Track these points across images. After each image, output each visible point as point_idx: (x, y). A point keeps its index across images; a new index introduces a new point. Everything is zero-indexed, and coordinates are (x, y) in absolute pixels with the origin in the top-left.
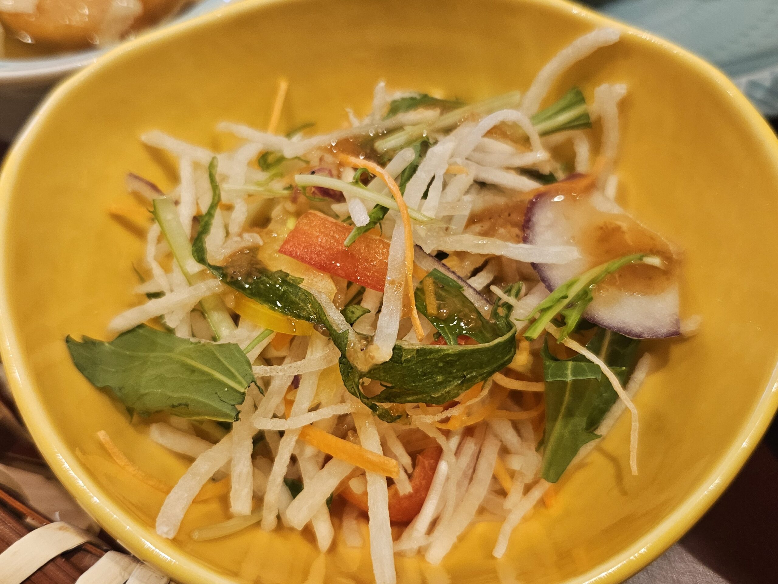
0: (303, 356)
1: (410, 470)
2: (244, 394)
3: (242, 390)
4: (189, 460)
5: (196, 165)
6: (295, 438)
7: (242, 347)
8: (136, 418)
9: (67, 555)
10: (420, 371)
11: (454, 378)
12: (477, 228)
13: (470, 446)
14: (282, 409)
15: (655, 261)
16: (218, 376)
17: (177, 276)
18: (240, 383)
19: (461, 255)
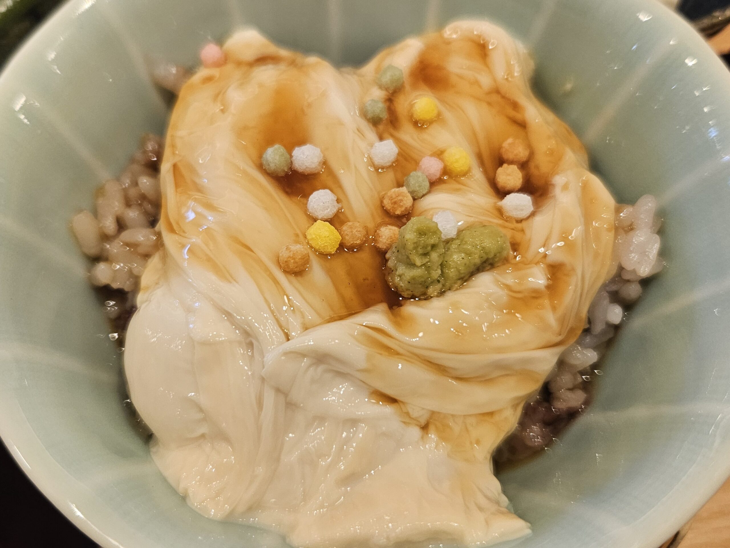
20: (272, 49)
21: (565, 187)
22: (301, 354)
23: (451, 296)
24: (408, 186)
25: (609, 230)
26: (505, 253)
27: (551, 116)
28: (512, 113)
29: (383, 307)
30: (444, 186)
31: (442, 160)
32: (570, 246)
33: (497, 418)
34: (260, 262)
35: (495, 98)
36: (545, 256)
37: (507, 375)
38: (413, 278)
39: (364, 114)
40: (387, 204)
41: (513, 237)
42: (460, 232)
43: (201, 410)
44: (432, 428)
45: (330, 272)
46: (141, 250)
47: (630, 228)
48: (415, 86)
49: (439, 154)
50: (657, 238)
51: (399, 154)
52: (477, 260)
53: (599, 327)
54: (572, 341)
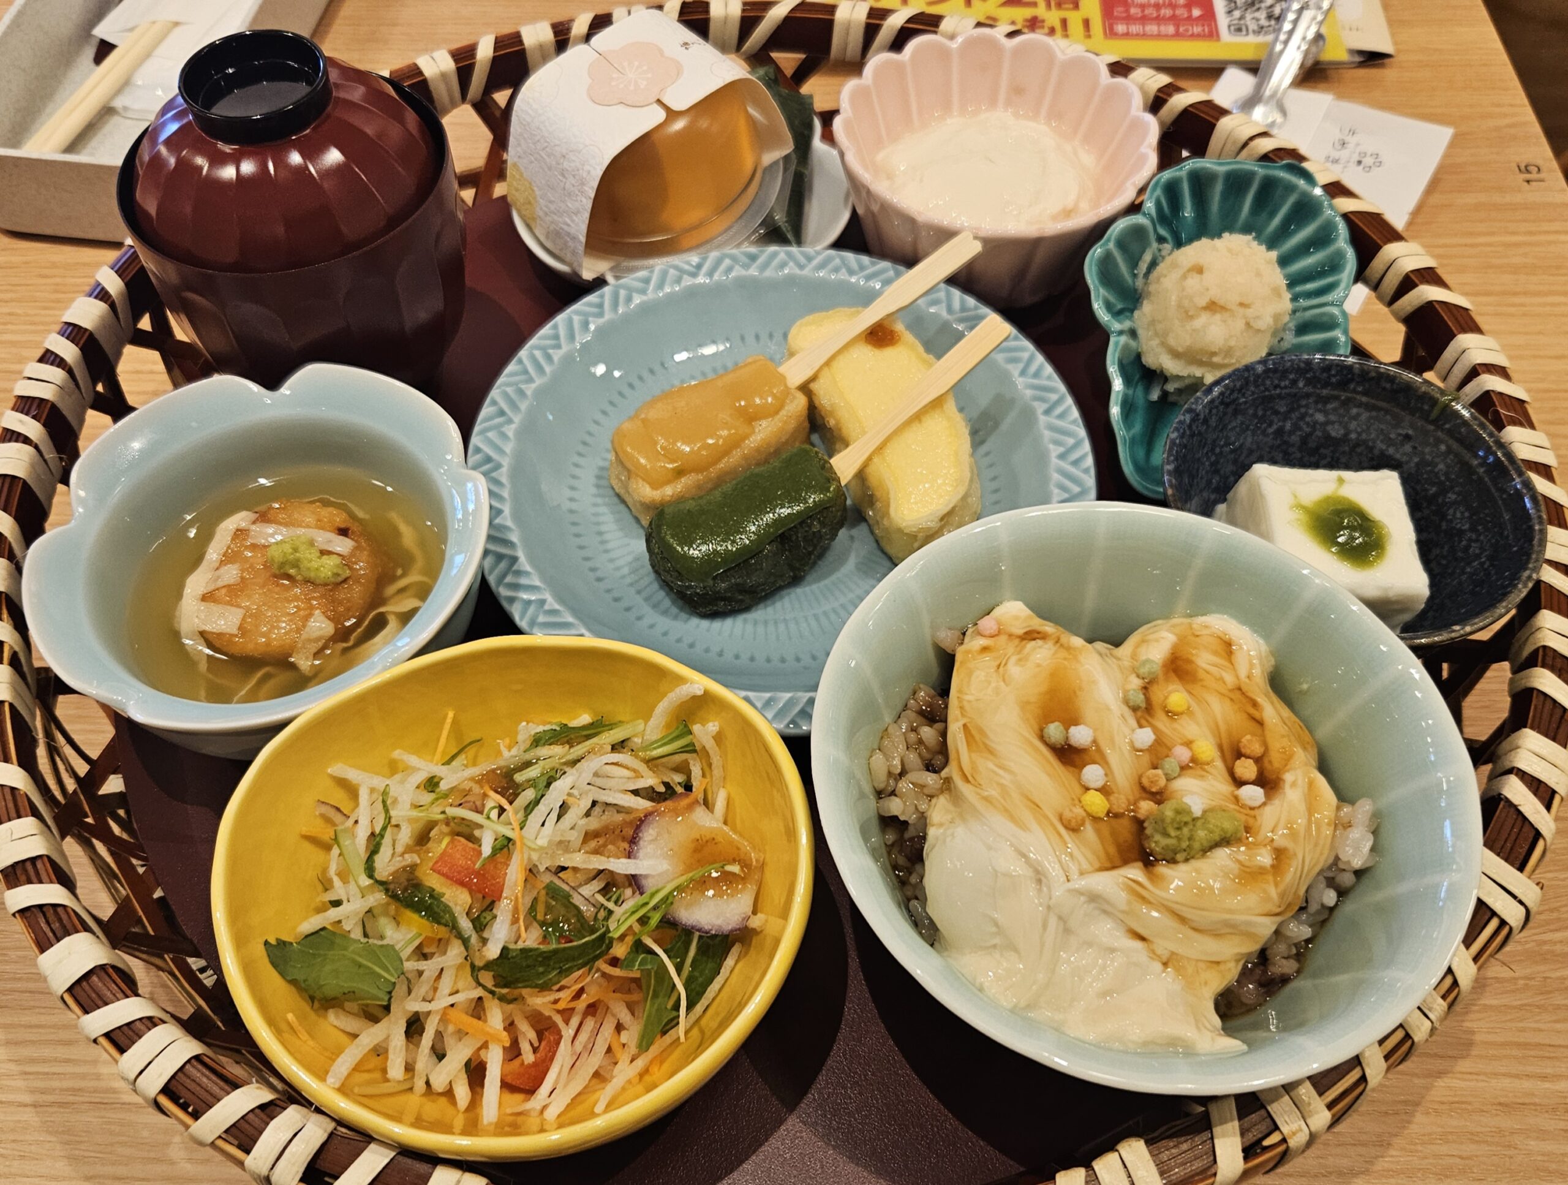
0: (445, 953)
1: (536, 1044)
2: (394, 984)
3: (393, 980)
4: (355, 1036)
5: (372, 790)
6: (438, 1017)
7: (397, 947)
8: (316, 1005)
9: (262, 1107)
10: (524, 964)
11: (553, 969)
12: (593, 844)
13: (590, 1024)
14: (431, 994)
15: (735, 868)
16: (378, 970)
17: (352, 887)
18: (392, 975)
19: (575, 869)
20: (1037, 623)
21: (1294, 784)
22: (1079, 892)
23: (1194, 863)
24: (1162, 769)
25: (1329, 824)
26: (1239, 835)
27: (1286, 712)
28: (1252, 711)
29: (1140, 864)
30: (1190, 771)
31: (1191, 749)
32: (1293, 835)
33: (1222, 967)
34: (1046, 817)
35: (1237, 695)
36: (1272, 840)
37: (1231, 934)
38: (1167, 846)
39: (1126, 702)
40: (1145, 781)
41: (1246, 821)
42: (1205, 812)
43: (996, 925)
44: (1170, 964)
45: (1098, 832)
46: (926, 791)
47: (1348, 825)
48: (1167, 679)
49: (1188, 744)
50: (1371, 837)
51: (1156, 740)
52: (1217, 838)
53: (1314, 907)
54: (1289, 914)
